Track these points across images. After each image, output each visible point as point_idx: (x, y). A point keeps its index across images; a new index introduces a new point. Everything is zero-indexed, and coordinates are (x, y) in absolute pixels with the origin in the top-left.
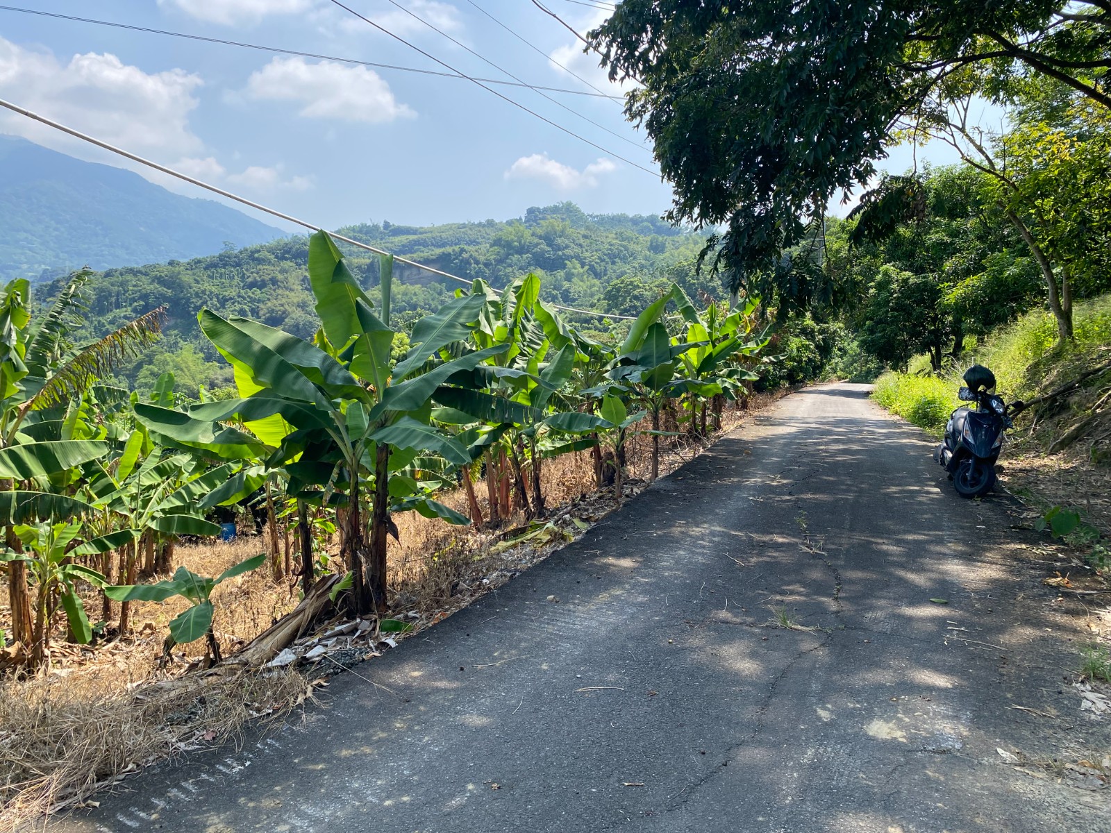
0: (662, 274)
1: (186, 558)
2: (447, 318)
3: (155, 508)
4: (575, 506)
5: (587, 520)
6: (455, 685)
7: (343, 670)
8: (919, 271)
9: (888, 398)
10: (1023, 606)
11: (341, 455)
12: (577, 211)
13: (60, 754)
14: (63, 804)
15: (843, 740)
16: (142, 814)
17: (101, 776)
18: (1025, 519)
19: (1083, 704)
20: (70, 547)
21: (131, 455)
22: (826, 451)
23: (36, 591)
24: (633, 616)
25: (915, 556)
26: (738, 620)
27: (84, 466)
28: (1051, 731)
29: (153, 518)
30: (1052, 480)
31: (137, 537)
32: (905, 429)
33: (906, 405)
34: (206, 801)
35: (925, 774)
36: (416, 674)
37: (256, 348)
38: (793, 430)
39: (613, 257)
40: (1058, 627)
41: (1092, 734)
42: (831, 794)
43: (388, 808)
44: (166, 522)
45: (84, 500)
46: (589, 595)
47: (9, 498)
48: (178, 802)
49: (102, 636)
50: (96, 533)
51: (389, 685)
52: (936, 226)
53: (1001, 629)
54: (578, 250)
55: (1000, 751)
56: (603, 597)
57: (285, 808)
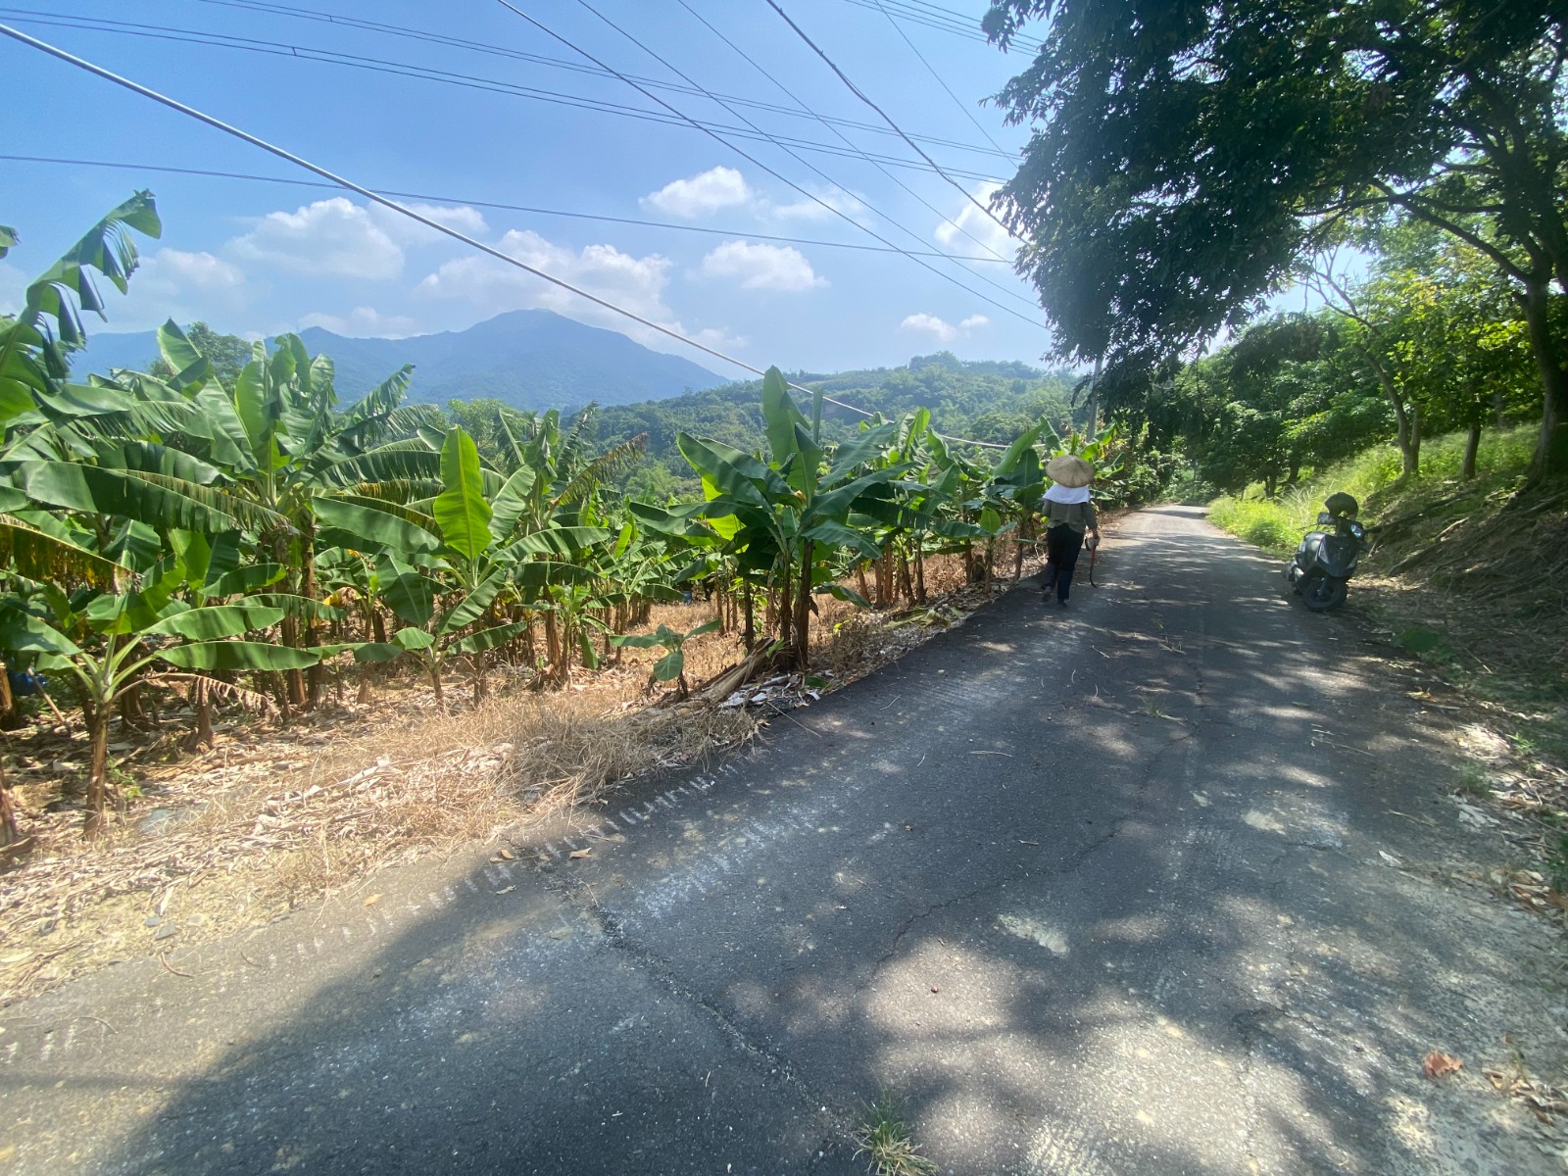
0: (1021, 411)
1: (661, 615)
2: (863, 442)
3: (640, 578)
4: (951, 597)
5: (963, 609)
6: (868, 736)
7: (780, 714)
8: (1263, 409)
9: (1225, 519)
10: (1386, 716)
11: (779, 549)
12: (953, 359)
13: (581, 762)
14: (582, 799)
15: (1223, 826)
16: (638, 815)
17: (609, 781)
18: (1376, 634)
19: (1461, 816)
20: (584, 602)
21: (624, 541)
22: (1172, 562)
23: (563, 630)
24: (1013, 693)
25: (1271, 661)
26: (1110, 706)
27: (593, 546)
28: (1432, 840)
29: (639, 585)
30: (1394, 600)
31: (628, 598)
32: (1243, 547)
33: (1246, 528)
34: (683, 809)
35: (1309, 868)
36: (837, 723)
37: (720, 462)
38: (1138, 543)
39: (981, 396)
40: (1423, 738)
41: (1474, 845)
42: (1217, 875)
43: (821, 835)
44: (647, 589)
45: (592, 570)
46: (973, 672)
47: (546, 566)
48: (663, 807)
49: (605, 664)
50: (600, 593)
51: (816, 730)
52: (1284, 369)
53: (1368, 736)
54: (951, 391)
55: (1382, 853)
56: (986, 675)
57: (741, 824)
